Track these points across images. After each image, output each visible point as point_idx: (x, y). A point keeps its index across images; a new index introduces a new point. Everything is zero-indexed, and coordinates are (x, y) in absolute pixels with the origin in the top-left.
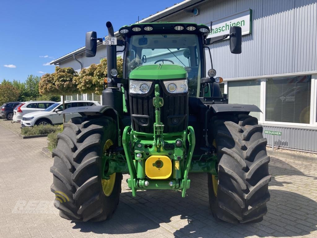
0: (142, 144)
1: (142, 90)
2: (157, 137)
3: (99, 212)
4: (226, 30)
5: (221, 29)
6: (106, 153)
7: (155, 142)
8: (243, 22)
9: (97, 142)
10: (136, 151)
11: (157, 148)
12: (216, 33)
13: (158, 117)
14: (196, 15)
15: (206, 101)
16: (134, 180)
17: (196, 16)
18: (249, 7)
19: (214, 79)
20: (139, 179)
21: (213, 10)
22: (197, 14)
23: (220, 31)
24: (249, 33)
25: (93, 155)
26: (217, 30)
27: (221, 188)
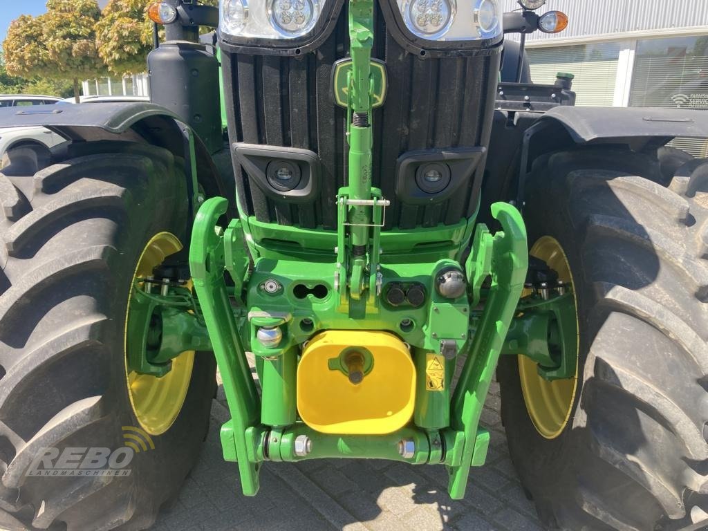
0: (280, 281)
1: (280, 21)
2: (352, 252)
3: (122, 520)
6: (149, 284)
7: (343, 277)
9: (95, 256)
10: (256, 315)
11: (352, 301)
13: (361, 160)
15: (503, 97)
16: (250, 430)
19: (538, 18)
20: (269, 429)
25: (77, 313)
27: (601, 451)
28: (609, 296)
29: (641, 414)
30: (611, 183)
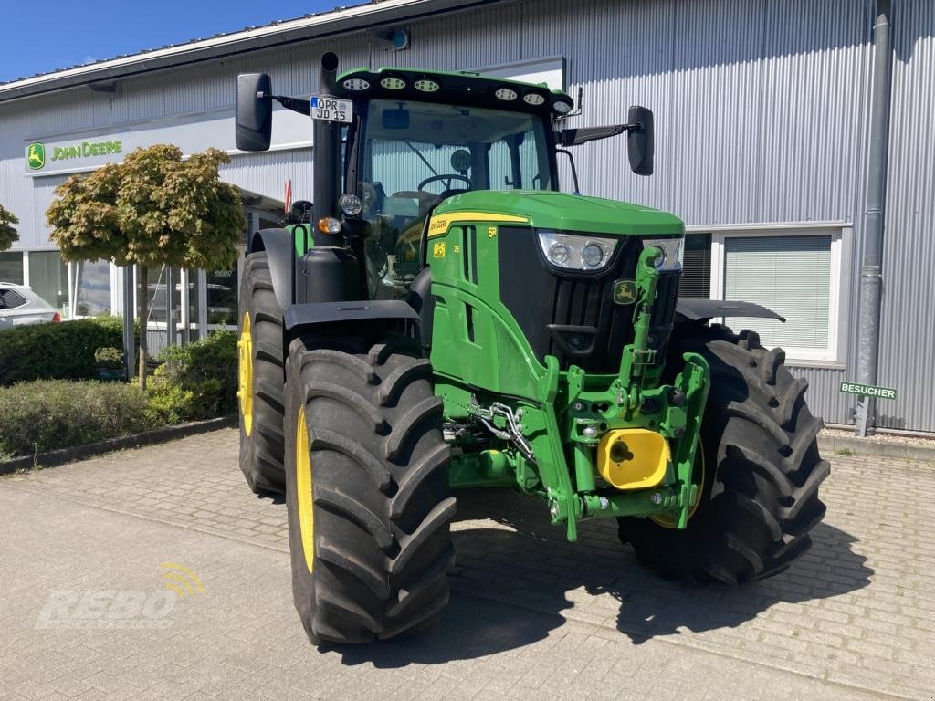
0: (584, 402)
14: (399, 48)
16: (575, 495)
17: (400, 50)
20: (584, 494)
21: (453, 43)
28: (729, 407)
29: (755, 475)
30: (708, 345)
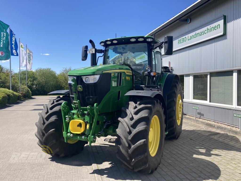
4: (207, 33)
5: (204, 32)
7: (76, 112)
8: (219, 26)
11: (77, 115)
12: (200, 35)
18: (222, 14)
22: (189, 22)
23: (203, 34)
24: (222, 34)
26: (201, 33)
